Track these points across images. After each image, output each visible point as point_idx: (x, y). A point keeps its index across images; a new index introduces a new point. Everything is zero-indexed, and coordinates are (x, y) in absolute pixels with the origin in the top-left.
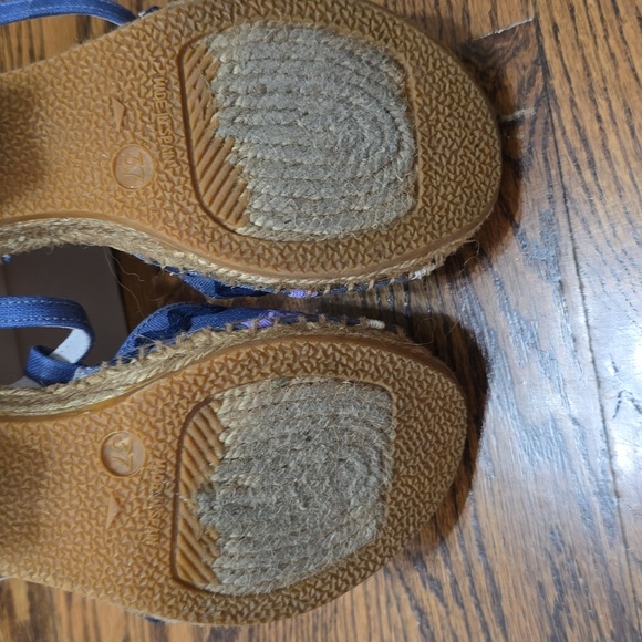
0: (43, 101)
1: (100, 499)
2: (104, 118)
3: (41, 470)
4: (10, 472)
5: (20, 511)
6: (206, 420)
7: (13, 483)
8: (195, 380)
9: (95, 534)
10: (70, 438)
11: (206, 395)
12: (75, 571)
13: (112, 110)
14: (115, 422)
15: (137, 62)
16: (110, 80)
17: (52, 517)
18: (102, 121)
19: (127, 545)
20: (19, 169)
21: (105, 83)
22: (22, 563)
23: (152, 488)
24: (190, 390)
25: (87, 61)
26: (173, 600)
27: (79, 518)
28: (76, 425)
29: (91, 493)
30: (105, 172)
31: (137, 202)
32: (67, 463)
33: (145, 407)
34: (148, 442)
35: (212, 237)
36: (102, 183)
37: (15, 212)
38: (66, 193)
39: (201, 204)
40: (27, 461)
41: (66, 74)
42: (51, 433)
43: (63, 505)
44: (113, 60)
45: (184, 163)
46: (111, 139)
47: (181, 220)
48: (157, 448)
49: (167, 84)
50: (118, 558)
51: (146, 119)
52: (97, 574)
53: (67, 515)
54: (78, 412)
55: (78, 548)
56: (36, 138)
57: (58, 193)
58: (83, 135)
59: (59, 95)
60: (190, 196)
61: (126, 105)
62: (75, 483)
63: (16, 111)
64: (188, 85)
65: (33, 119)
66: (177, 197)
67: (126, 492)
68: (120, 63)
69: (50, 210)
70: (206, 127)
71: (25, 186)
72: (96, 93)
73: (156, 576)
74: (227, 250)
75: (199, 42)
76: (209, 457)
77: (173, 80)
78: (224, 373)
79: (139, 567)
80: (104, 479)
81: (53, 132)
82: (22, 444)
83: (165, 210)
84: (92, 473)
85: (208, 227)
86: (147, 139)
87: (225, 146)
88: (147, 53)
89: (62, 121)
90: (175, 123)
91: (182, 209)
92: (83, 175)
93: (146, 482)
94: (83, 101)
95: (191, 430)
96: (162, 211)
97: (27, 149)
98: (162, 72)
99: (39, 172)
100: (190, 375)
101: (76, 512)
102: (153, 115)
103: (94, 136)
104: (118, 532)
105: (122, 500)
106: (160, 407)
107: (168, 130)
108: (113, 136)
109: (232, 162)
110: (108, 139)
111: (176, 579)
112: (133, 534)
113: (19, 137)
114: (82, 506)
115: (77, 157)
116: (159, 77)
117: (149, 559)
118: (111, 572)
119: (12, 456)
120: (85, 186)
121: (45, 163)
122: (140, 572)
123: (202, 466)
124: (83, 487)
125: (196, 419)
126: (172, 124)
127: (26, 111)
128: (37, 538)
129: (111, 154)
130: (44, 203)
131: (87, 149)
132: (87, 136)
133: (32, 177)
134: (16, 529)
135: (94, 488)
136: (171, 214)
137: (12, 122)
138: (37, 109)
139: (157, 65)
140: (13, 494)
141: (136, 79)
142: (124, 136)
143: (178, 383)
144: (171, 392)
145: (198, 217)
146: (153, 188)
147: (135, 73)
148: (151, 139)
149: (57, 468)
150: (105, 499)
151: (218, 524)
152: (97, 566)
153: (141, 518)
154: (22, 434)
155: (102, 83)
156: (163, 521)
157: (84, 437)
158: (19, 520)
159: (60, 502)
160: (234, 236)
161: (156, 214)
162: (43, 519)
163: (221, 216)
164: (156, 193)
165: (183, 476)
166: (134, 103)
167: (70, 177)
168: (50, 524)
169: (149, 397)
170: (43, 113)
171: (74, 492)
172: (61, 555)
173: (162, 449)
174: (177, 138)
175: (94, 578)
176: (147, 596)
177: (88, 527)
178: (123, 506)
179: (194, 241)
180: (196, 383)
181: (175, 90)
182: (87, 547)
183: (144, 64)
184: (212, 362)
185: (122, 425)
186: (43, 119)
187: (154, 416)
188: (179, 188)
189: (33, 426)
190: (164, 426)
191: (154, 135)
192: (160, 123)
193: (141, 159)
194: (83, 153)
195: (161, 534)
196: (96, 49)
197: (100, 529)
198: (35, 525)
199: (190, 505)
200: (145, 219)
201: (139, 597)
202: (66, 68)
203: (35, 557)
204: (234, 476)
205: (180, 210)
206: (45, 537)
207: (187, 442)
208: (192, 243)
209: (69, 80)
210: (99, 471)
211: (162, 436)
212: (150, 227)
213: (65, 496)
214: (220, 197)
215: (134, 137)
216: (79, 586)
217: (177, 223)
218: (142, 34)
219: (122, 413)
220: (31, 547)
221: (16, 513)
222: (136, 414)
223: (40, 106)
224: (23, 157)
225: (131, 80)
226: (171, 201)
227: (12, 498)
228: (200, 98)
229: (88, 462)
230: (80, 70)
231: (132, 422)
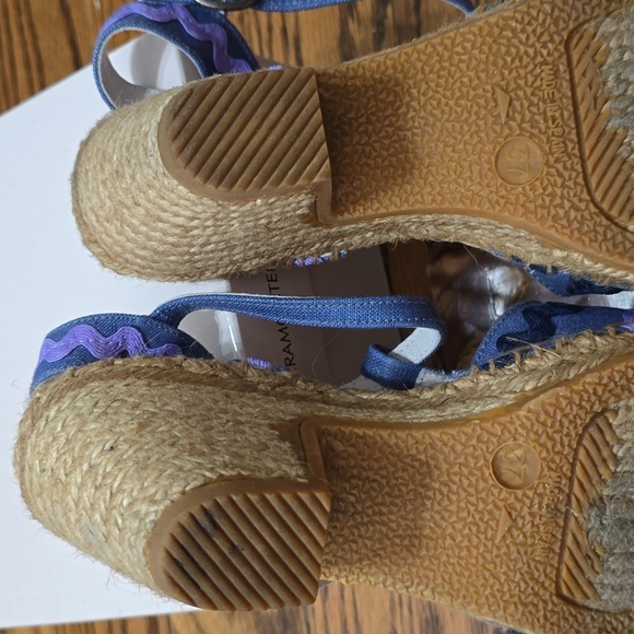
0: (414, 91)
1: (490, 513)
2: (485, 108)
3: (428, 481)
4: (393, 482)
5: (403, 523)
6: (601, 432)
7: (396, 492)
8: (595, 390)
9: (482, 549)
10: (459, 448)
11: (603, 405)
12: (457, 586)
13: (495, 100)
14: (509, 432)
15: (522, 48)
16: (491, 68)
17: (437, 529)
18: (483, 112)
19: (515, 560)
20: (387, 163)
21: (486, 70)
22: (400, 576)
23: (545, 501)
24: (589, 400)
25: (464, 48)
26: (556, 617)
27: (466, 531)
28: (465, 434)
29: (481, 506)
30: (486, 166)
31: (522, 199)
32: (455, 474)
33: (542, 418)
34: (544, 454)
35: (605, 235)
36: (481, 177)
37: (378, 209)
38: (439, 188)
39: (593, 201)
40: (411, 470)
41: (439, 62)
42: (438, 442)
43: (450, 517)
44: (495, 47)
45: (575, 156)
46: (495, 131)
47: (572, 217)
48: (553, 461)
49: (556, 72)
50: (505, 573)
51: (534, 110)
52: (481, 589)
53: (454, 528)
54: (465, 421)
55: (463, 563)
56: (408, 130)
57: (429, 189)
58: (462, 127)
59: (433, 85)
60: (582, 191)
61: (513, 95)
62: (463, 494)
63: (382, 101)
64: (577, 73)
65: (403, 109)
66: (568, 193)
67: (518, 506)
68: (503, 49)
69: (418, 206)
70: (597, 117)
71: (391, 181)
72: (476, 82)
73: (541, 592)
74: (620, 249)
75: (586, 26)
76: (602, 470)
77: (562, 68)
78: (624, 382)
79: (526, 583)
80: (496, 492)
81: (425, 124)
82: (406, 452)
83: (555, 207)
84: (482, 485)
85: (600, 225)
86: (536, 131)
87: (618, 138)
88: (533, 39)
89: (437, 112)
90: (566, 113)
91: (573, 206)
92: (459, 169)
93: (540, 495)
94: (460, 90)
95: (586, 442)
96: (552, 209)
97: (396, 142)
98: (550, 59)
99: (408, 166)
100: (589, 384)
101: (464, 526)
102: (541, 104)
103: (474, 128)
104: (508, 547)
105: (514, 514)
106: (559, 417)
107: (559, 120)
108: (498, 128)
109: (625, 154)
110: (491, 131)
111: (560, 595)
112: (522, 550)
113: (388, 129)
114: (470, 519)
115: (454, 151)
116: (547, 64)
117: (536, 574)
118: (497, 586)
119: (395, 465)
120: (462, 182)
121: (415, 157)
122: (526, 589)
123: (595, 479)
124: (473, 499)
125: (593, 430)
126: (562, 115)
127: (395, 102)
128: (418, 551)
129: (494, 148)
130: (412, 199)
131: (466, 143)
132: (466, 128)
133: (400, 172)
134: (398, 541)
135: (484, 501)
136: (561, 212)
137: (380, 114)
138: (407, 99)
139: (545, 52)
140: (396, 505)
141: (521, 67)
142: (510, 129)
143: (578, 393)
144: (571, 402)
145: (590, 214)
146: (542, 183)
147: (521, 60)
148: (540, 131)
149: (445, 478)
150: (497, 513)
151: (606, 539)
152: (482, 581)
153: (532, 533)
154: (405, 441)
155: (483, 71)
156: (554, 536)
157: (474, 446)
158: (400, 532)
159: (446, 515)
160: (628, 234)
161: (545, 212)
162: (427, 532)
163: (614, 213)
164: (545, 189)
165: (577, 489)
166: (521, 93)
167: (445, 172)
168: (434, 536)
169: (548, 407)
170: (414, 104)
171: (462, 505)
172: (442, 568)
173: (558, 461)
174: (567, 130)
175: (477, 593)
176: (531, 613)
177: (475, 540)
178: (514, 521)
179: (587, 240)
180: (595, 393)
181: (564, 78)
182: (474, 561)
183: (531, 51)
184: (613, 370)
185: (517, 436)
186: (414, 110)
187: (552, 427)
188: (571, 184)
189: (418, 434)
190: (561, 438)
191: (543, 127)
192: (549, 114)
193: (528, 151)
194: (461, 146)
195: (551, 549)
196: (475, 35)
197: (489, 544)
198: (417, 537)
199: (581, 519)
200: (532, 216)
201: (523, 613)
202: (438, 54)
203: (414, 570)
204: (624, 490)
205: (571, 207)
206: (428, 549)
207: (582, 455)
208: (583, 242)
209: (442, 68)
210: (491, 482)
211: (558, 447)
212: (537, 225)
213: (453, 508)
214: (612, 193)
215: (521, 128)
216: (460, 600)
217: (568, 221)
218: (527, 19)
219: (518, 423)
220: (410, 560)
221: (399, 525)
222: (532, 424)
223: (410, 95)
224: (392, 150)
225: (517, 68)
226: (562, 197)
227: (395, 509)
228: (591, 88)
229: (479, 474)
230: (456, 58)
231: (528, 432)
